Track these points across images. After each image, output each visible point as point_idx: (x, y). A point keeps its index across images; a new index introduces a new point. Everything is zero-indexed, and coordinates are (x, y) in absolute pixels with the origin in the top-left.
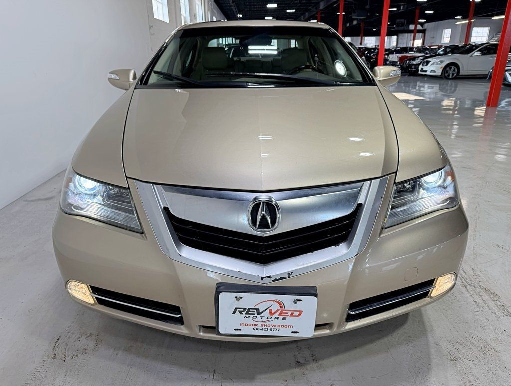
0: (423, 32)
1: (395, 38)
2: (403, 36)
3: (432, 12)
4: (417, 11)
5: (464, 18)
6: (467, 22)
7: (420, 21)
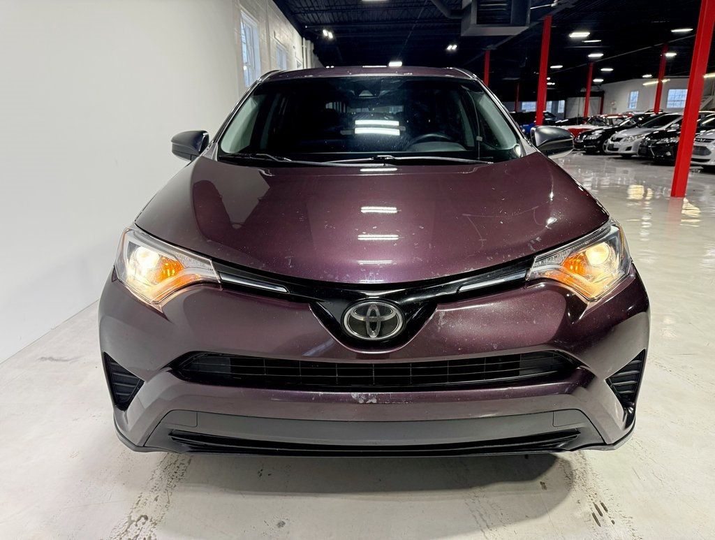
0: (601, 94)
1: (562, 103)
2: (574, 101)
3: (611, 70)
4: (591, 69)
5: (655, 77)
6: (657, 82)
7: (595, 80)
